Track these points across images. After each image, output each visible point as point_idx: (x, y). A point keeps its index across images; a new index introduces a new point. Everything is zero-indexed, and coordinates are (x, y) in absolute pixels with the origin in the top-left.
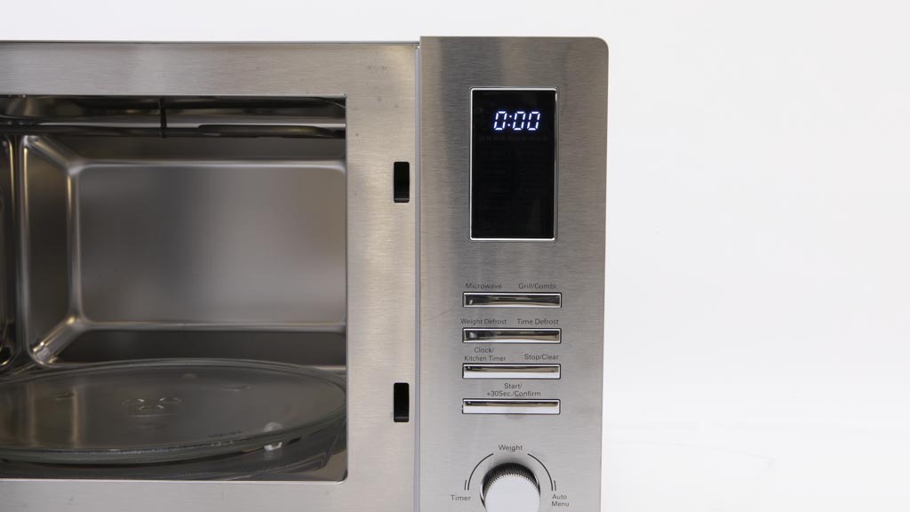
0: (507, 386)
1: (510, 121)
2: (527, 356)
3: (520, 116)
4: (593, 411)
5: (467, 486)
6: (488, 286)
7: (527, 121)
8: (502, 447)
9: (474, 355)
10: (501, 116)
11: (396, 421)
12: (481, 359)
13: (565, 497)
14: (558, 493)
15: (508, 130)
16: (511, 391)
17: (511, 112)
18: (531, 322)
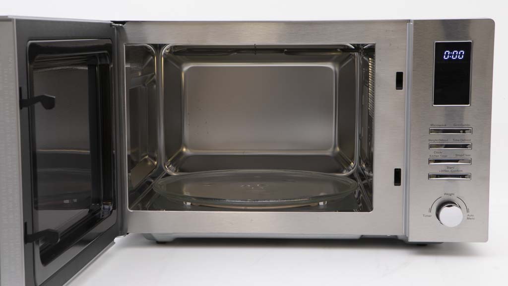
0: (448, 168)
1: (451, 55)
2: (457, 155)
3: (455, 53)
4: (486, 179)
5: (430, 211)
6: (440, 125)
7: (459, 55)
8: (445, 194)
9: (434, 154)
10: (447, 53)
11: (395, 185)
12: (437, 156)
13: (473, 216)
14: (470, 214)
15: (450, 59)
16: (450, 170)
17: (451, 51)
18: (459, 140)
